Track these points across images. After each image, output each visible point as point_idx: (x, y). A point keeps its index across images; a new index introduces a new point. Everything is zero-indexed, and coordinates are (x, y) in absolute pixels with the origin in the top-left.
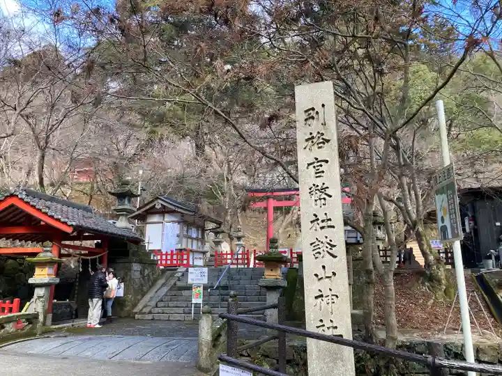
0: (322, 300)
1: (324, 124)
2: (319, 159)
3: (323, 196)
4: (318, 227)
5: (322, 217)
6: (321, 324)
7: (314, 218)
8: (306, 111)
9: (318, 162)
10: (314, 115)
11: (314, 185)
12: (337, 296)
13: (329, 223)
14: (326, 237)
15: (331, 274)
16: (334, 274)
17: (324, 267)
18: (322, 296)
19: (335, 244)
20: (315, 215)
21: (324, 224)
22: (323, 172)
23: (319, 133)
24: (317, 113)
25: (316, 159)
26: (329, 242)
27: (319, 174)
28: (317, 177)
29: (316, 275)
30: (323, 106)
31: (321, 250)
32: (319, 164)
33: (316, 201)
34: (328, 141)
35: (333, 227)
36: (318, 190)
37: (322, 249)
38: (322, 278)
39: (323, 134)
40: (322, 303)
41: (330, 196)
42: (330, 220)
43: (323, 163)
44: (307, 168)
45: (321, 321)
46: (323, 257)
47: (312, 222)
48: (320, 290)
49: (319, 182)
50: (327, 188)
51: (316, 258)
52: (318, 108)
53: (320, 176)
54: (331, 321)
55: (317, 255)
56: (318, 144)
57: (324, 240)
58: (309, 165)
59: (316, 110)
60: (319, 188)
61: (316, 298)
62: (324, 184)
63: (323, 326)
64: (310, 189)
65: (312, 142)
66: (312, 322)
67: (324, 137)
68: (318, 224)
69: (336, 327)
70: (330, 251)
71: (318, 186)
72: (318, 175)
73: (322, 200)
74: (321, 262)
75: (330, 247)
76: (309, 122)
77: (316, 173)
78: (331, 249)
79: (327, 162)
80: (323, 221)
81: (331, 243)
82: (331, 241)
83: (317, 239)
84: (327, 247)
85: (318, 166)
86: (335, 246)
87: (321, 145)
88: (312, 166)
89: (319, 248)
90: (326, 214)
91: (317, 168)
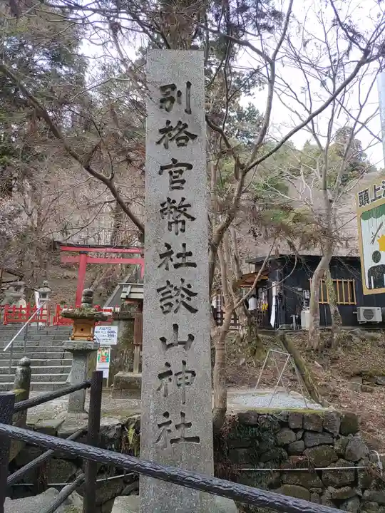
0: (170, 380)
1: (189, 111)
2: (179, 162)
3: (183, 217)
4: (171, 264)
5: (178, 249)
6: (167, 420)
7: (165, 250)
8: (163, 88)
9: (176, 166)
10: (175, 96)
11: (169, 200)
12: (193, 374)
13: (189, 259)
14: (183, 280)
15: (186, 339)
16: (191, 337)
17: (176, 327)
18: (170, 373)
19: (194, 292)
20: (168, 246)
21: (180, 260)
22: (183, 182)
23: (180, 122)
24: (179, 93)
25: (174, 161)
26: (186, 287)
27: (177, 183)
28: (173, 188)
29: (163, 340)
30: (189, 84)
31: (173, 301)
32: (177, 169)
33: (170, 224)
34: (194, 137)
35: (194, 265)
36: (175, 207)
37: (174, 299)
38: (171, 345)
39: (186, 126)
40: (170, 384)
41: (193, 219)
42: (190, 254)
43: (184, 168)
44: (160, 174)
45: (166, 415)
46: (176, 311)
47: (162, 256)
48: (168, 365)
49: (177, 195)
50: (189, 205)
51: (165, 312)
52: (181, 87)
53: (178, 188)
54: (183, 415)
55: (166, 308)
56: (177, 140)
57: (179, 284)
58: (162, 168)
59: (178, 89)
60: (176, 205)
61: (161, 376)
62: (183, 199)
63: (170, 422)
64: (162, 205)
65: (170, 135)
66: (151, 417)
67: (188, 130)
68: (171, 260)
69: (189, 425)
70: (187, 302)
71: (174, 202)
72: (175, 185)
73: (180, 224)
74: (171, 318)
75: (186, 295)
76: (167, 105)
77: (173, 182)
78: (189, 299)
79: (190, 167)
80: (179, 256)
81: (190, 290)
82: (189, 286)
83: (168, 282)
84: (183, 296)
85: (175, 172)
86: (195, 294)
87: (183, 141)
88: (166, 171)
89: (171, 297)
90: (184, 245)
91: (174, 174)
